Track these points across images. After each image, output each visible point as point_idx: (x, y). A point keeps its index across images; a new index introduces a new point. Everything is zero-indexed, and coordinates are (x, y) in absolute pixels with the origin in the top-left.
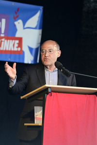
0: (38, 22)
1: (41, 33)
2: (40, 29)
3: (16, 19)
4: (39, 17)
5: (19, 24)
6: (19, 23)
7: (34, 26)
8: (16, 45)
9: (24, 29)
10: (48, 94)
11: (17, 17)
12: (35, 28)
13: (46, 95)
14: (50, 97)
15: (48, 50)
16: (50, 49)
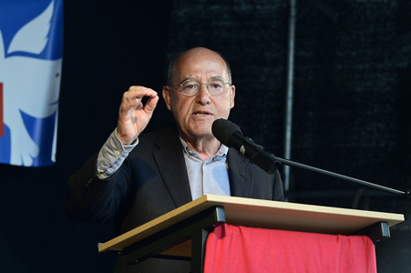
0: (49, 35)
1: (60, 71)
2: (54, 58)
4: (51, 21)
7: (38, 50)
9: (7, 55)
10: (211, 230)
12: (42, 56)
13: (204, 233)
14: (219, 241)
15: (208, 81)
16: (214, 79)
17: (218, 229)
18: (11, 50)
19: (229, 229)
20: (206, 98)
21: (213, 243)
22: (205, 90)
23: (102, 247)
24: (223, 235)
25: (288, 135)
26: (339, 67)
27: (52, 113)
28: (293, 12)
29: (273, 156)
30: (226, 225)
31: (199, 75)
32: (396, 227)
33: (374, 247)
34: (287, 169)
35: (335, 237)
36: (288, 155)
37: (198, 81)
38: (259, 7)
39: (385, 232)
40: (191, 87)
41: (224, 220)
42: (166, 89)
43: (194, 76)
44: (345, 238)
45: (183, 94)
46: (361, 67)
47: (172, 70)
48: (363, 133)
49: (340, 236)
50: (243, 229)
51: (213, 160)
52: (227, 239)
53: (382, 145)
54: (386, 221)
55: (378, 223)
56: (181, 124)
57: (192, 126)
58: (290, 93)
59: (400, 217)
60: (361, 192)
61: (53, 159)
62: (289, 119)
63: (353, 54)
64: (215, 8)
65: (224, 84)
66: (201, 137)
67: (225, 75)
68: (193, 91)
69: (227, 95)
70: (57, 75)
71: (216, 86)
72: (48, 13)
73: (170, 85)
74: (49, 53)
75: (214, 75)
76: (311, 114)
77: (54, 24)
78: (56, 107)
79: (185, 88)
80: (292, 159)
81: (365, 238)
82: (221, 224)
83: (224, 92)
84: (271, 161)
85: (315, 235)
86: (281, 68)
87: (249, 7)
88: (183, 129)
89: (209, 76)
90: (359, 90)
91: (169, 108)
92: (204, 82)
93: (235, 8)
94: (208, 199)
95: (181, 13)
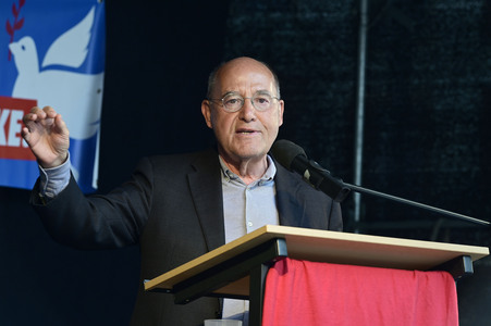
0: (88, 47)
1: (101, 86)
2: (95, 71)
3: (14, 33)
4: (92, 30)
5: (23, 51)
6: (23, 48)
7: (77, 63)
8: (15, 128)
9: (42, 69)
11: (19, 25)
12: (81, 70)
13: (264, 269)
14: (281, 278)
15: (253, 95)
16: (260, 92)
17: (279, 264)
18: (46, 62)
19: (292, 265)
20: (250, 115)
21: (273, 280)
22: (250, 105)
23: (149, 284)
24: (285, 271)
25: (359, 158)
26: (416, 82)
27: (93, 134)
28: (364, 20)
29: (341, 181)
30: (288, 259)
31: (243, 88)
32: (480, 262)
33: (455, 284)
34: (357, 195)
35: (411, 273)
36: (358, 181)
37: (241, 95)
38: (325, 15)
39: (468, 267)
40: (233, 101)
41: (285, 253)
42: (206, 104)
43: (237, 90)
44: (422, 274)
45: (224, 110)
46: (441, 81)
47: (212, 82)
48: (443, 156)
49: (417, 272)
50: (308, 264)
51: (258, 184)
52: (289, 275)
53: (465, 169)
54: (468, 255)
55: (459, 257)
56: (224, 144)
57: (237, 146)
58: (361, 112)
59: (485, 251)
60: (440, 222)
61: (95, 185)
62: (360, 140)
63: (432, 68)
64: (276, 15)
65: (271, 99)
66: (246, 158)
67: (273, 89)
68: (236, 107)
69: (275, 111)
70: (99, 91)
71: (262, 101)
72: (88, 22)
73: (210, 100)
74: (89, 67)
75: (259, 88)
76: (384, 135)
77: (95, 34)
78: (98, 126)
79: (226, 103)
80: (363, 185)
81: (445, 274)
82: (283, 258)
83: (271, 108)
84: (339, 187)
85: (389, 271)
86: (351, 83)
87: (314, 15)
88: (226, 149)
89: (254, 89)
90: (438, 107)
91: (209, 125)
92: (249, 96)
93: (299, 15)
94: (269, 230)
95: (238, 21)
